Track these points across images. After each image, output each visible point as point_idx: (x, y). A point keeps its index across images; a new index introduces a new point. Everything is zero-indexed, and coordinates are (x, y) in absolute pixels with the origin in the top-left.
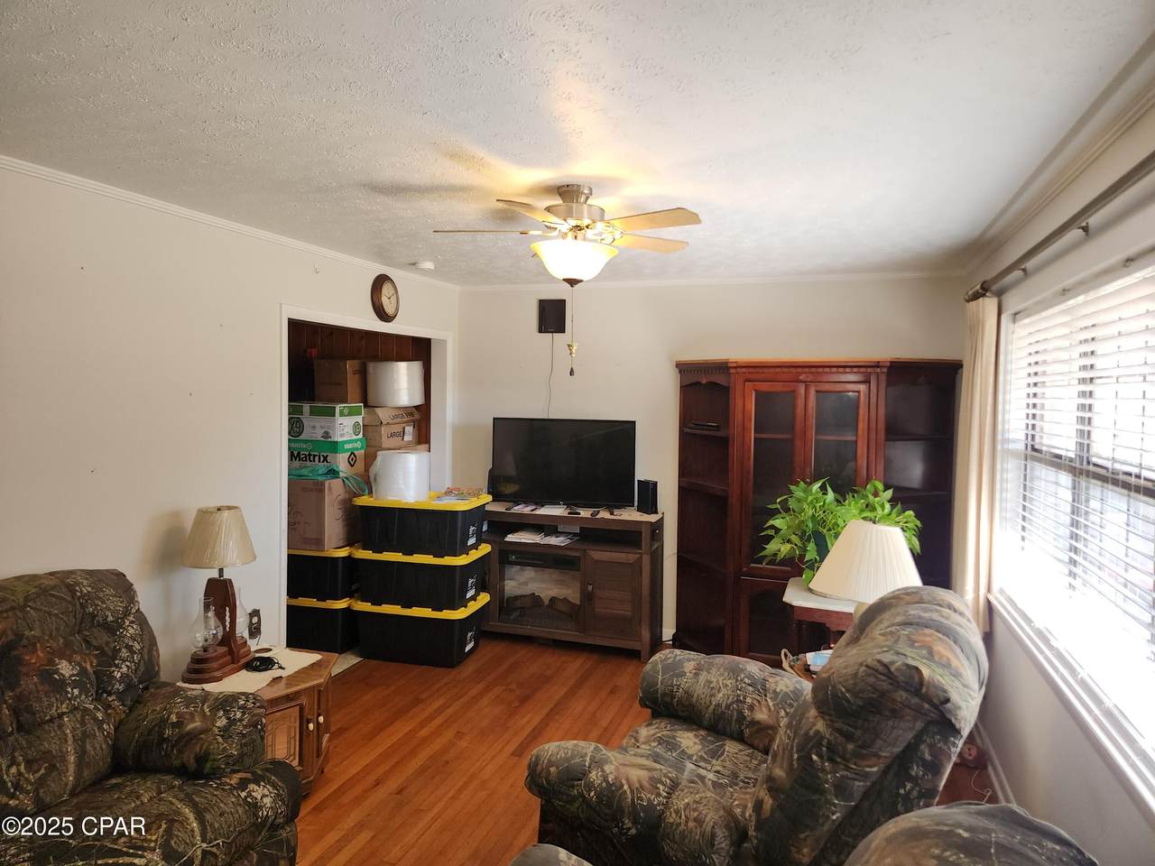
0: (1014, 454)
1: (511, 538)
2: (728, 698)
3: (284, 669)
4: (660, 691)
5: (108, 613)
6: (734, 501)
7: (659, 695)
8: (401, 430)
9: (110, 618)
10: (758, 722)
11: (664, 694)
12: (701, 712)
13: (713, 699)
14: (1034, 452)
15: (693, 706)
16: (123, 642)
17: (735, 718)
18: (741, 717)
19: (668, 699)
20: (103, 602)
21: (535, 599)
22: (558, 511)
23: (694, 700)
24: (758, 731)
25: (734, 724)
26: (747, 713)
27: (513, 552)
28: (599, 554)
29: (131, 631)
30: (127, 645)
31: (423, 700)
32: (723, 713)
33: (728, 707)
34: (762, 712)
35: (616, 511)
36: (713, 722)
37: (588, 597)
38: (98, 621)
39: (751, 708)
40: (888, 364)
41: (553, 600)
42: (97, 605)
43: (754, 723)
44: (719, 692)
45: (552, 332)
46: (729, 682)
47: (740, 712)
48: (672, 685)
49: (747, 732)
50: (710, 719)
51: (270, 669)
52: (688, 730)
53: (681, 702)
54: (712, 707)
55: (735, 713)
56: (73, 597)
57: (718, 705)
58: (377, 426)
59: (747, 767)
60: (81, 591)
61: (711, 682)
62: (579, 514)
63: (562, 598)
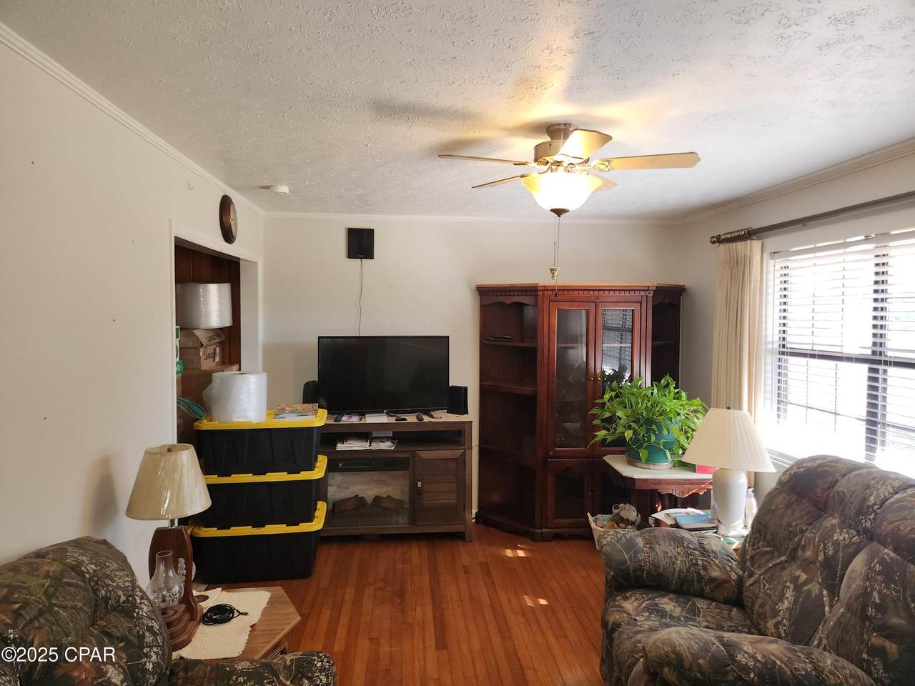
0: (771, 351)
1: (340, 447)
2: (685, 564)
3: (246, 614)
4: (631, 568)
5: (120, 593)
6: (542, 399)
7: (631, 571)
8: (212, 352)
9: (123, 598)
10: (715, 579)
11: (635, 570)
12: (669, 580)
13: (675, 566)
14: (785, 351)
15: (661, 575)
16: (143, 624)
17: (695, 579)
18: (700, 578)
19: (639, 573)
20: (113, 581)
21: (359, 501)
22: (382, 419)
23: (662, 569)
24: (718, 586)
25: (695, 583)
26: (702, 572)
27: (341, 460)
28: (427, 454)
29: (145, 609)
30: (147, 626)
31: (309, 614)
32: (686, 576)
33: (688, 571)
34: (715, 570)
35: (435, 414)
36: (679, 585)
37: (416, 493)
38: (112, 606)
39: (705, 568)
40: (655, 288)
41: (377, 499)
42: (108, 586)
43: (712, 580)
44: (677, 560)
45: (361, 258)
46: (679, 550)
47: (698, 573)
48: (639, 561)
49: (707, 589)
50: (677, 583)
51: (232, 617)
52: (664, 596)
53: (651, 574)
54: (677, 573)
55: (695, 574)
56: (84, 582)
57: (681, 571)
58: (197, 348)
59: (723, 617)
60: (89, 573)
61: (667, 553)
62: (406, 420)
63: (385, 496)
